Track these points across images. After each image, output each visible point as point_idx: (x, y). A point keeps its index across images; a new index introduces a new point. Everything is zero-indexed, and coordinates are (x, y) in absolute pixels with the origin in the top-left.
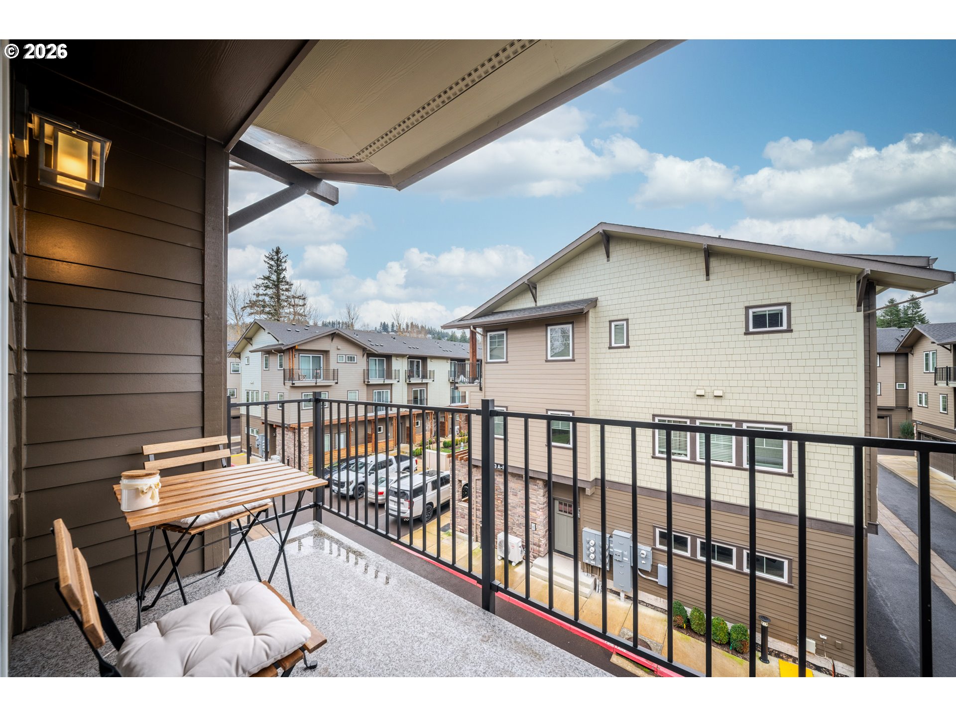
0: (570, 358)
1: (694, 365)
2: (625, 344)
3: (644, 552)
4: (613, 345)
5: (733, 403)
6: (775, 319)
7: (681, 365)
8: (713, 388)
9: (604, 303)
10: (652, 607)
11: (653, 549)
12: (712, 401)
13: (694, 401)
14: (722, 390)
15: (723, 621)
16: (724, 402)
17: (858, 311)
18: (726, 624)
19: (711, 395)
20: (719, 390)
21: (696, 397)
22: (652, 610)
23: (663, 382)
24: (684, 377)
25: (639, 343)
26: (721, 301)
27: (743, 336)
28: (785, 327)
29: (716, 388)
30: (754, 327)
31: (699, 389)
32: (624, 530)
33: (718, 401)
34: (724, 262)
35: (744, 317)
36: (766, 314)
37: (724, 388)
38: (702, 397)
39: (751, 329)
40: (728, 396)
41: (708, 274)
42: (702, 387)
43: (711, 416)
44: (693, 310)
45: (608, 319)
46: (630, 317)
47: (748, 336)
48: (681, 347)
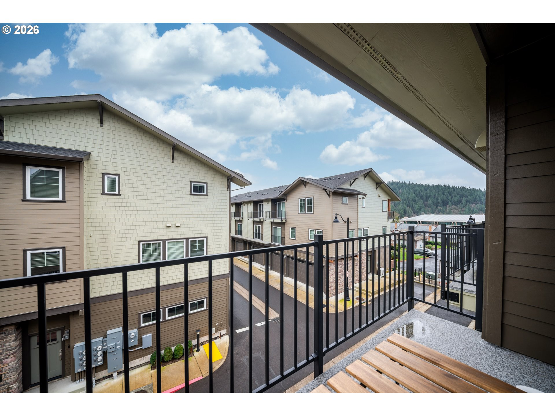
0: (60, 199)
1: (165, 209)
2: (117, 193)
3: (133, 334)
4: (106, 192)
5: (184, 229)
6: (202, 189)
7: (158, 209)
8: (175, 222)
9: (97, 158)
10: (138, 367)
11: (138, 329)
12: (175, 230)
13: (165, 230)
14: (179, 223)
15: (180, 345)
16: (180, 229)
17: (228, 190)
18: (182, 345)
19: (174, 226)
20: (178, 223)
21: (166, 228)
22: (139, 368)
23: (145, 220)
24: (159, 216)
25: (128, 193)
26: (179, 176)
27: (189, 195)
28: (205, 193)
29: (176, 222)
30: (194, 192)
31: (168, 223)
32: (115, 327)
33: (177, 229)
34: (181, 156)
35: (189, 186)
36: (198, 186)
37: (180, 222)
38: (169, 228)
39: (193, 193)
40: (183, 226)
41: (173, 159)
42: (169, 222)
43: (174, 238)
44: (165, 177)
45: (101, 171)
46: (121, 173)
47: (191, 196)
48: (157, 198)
